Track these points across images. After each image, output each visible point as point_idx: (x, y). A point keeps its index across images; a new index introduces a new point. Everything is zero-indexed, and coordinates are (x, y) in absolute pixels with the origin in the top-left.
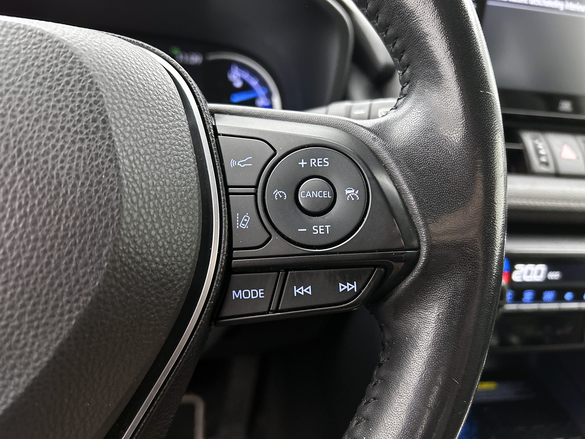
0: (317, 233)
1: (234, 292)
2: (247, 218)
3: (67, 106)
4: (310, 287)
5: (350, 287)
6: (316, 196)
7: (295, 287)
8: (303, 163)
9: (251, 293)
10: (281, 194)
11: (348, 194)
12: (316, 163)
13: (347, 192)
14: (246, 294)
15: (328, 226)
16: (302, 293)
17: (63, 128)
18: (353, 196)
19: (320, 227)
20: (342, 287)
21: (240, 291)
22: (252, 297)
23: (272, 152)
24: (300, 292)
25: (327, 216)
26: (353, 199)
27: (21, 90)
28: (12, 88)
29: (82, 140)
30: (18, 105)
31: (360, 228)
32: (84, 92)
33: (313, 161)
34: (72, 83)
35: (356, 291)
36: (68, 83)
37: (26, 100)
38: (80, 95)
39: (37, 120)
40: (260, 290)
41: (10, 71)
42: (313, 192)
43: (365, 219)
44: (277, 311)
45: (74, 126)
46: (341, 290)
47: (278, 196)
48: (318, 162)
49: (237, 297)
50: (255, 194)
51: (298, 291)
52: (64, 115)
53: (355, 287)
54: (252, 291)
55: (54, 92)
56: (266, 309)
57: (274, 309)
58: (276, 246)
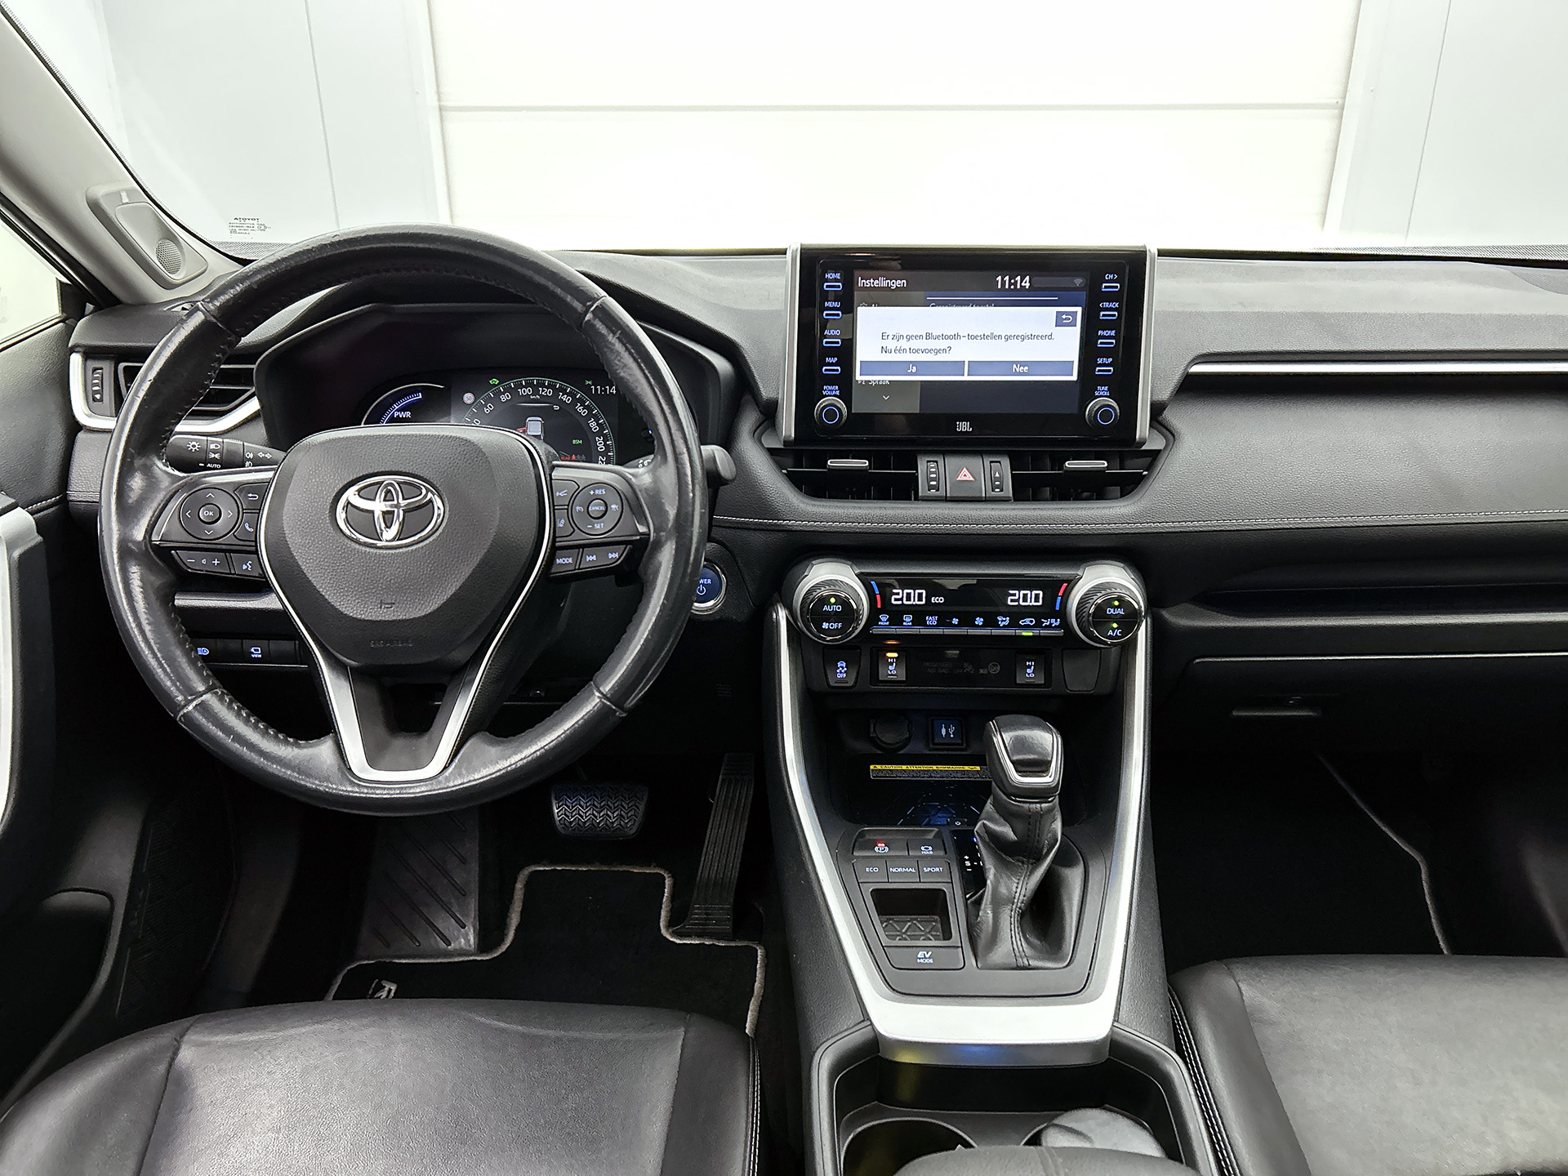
0: (597, 528)
2: (563, 521)
4: (595, 556)
5: (615, 555)
6: (598, 509)
7: (587, 556)
8: (592, 493)
9: (565, 560)
10: (580, 508)
11: (614, 508)
12: (601, 493)
13: (613, 506)
15: (603, 525)
19: (599, 525)
20: (610, 556)
22: (566, 562)
23: (578, 487)
24: (590, 559)
25: (603, 519)
31: (619, 525)
33: (599, 491)
35: (618, 557)
40: (570, 559)
42: (596, 507)
43: (621, 520)
44: (579, 569)
50: (567, 509)
53: (617, 555)
56: (573, 569)
57: (577, 568)
58: (578, 535)
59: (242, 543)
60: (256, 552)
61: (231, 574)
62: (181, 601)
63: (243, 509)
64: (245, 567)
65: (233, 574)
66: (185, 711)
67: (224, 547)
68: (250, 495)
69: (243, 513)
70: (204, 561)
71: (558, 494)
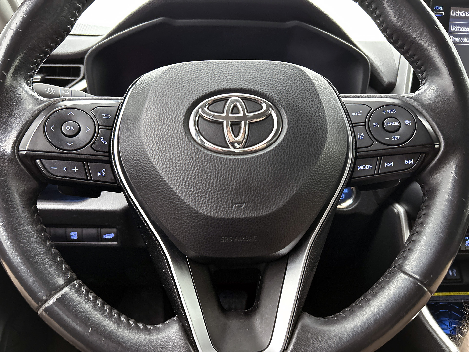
0: (394, 139)
1: (358, 167)
2: (362, 135)
3: (306, 90)
4: (392, 163)
5: (410, 162)
6: (392, 125)
7: (385, 163)
8: (384, 112)
9: (366, 167)
10: (376, 125)
11: (406, 123)
12: (390, 112)
13: (405, 122)
14: (364, 167)
15: (398, 137)
16: (389, 166)
17: (306, 97)
18: (409, 124)
19: (395, 137)
20: (407, 162)
21: (361, 166)
22: (367, 169)
23: (370, 109)
24: (388, 165)
25: (397, 133)
26: (409, 125)
27: (291, 85)
28: (288, 85)
29: (312, 101)
30: (291, 90)
31: (413, 136)
32: (310, 85)
33: (389, 111)
34: (306, 82)
35: (413, 163)
36: (305, 82)
37: (293, 88)
38: (309, 86)
39: (297, 95)
40: (370, 165)
41: (287, 79)
42: (391, 123)
43: (415, 133)
44: (378, 174)
45: (309, 96)
46: (406, 163)
47: (375, 125)
48: (391, 111)
49: (360, 169)
50: (365, 125)
51: (387, 165)
52: (306, 93)
53: (412, 162)
54: (366, 166)
55: (301, 85)
56: (373, 173)
57: (377, 173)
58: (376, 146)
59: (97, 153)
60: (110, 162)
61: (87, 179)
62: (41, 205)
63: (99, 126)
64: (99, 174)
65: (89, 180)
66: (47, 305)
67: (83, 157)
68: (104, 115)
69: (99, 129)
70: (65, 169)
71: (353, 114)
